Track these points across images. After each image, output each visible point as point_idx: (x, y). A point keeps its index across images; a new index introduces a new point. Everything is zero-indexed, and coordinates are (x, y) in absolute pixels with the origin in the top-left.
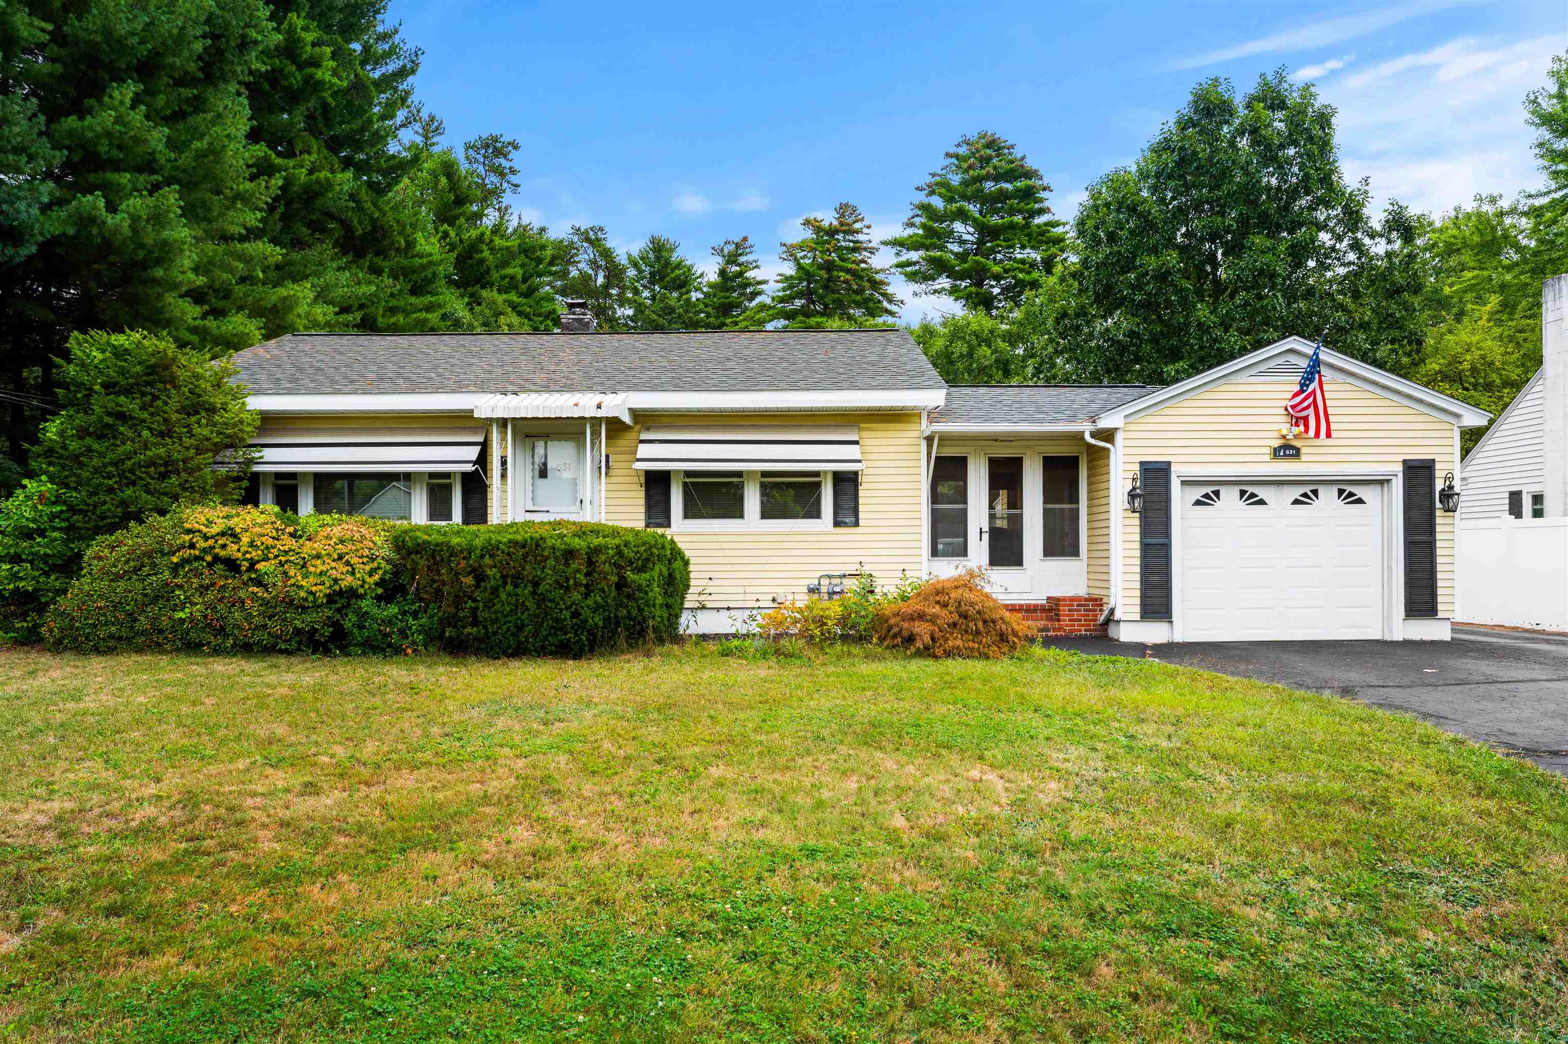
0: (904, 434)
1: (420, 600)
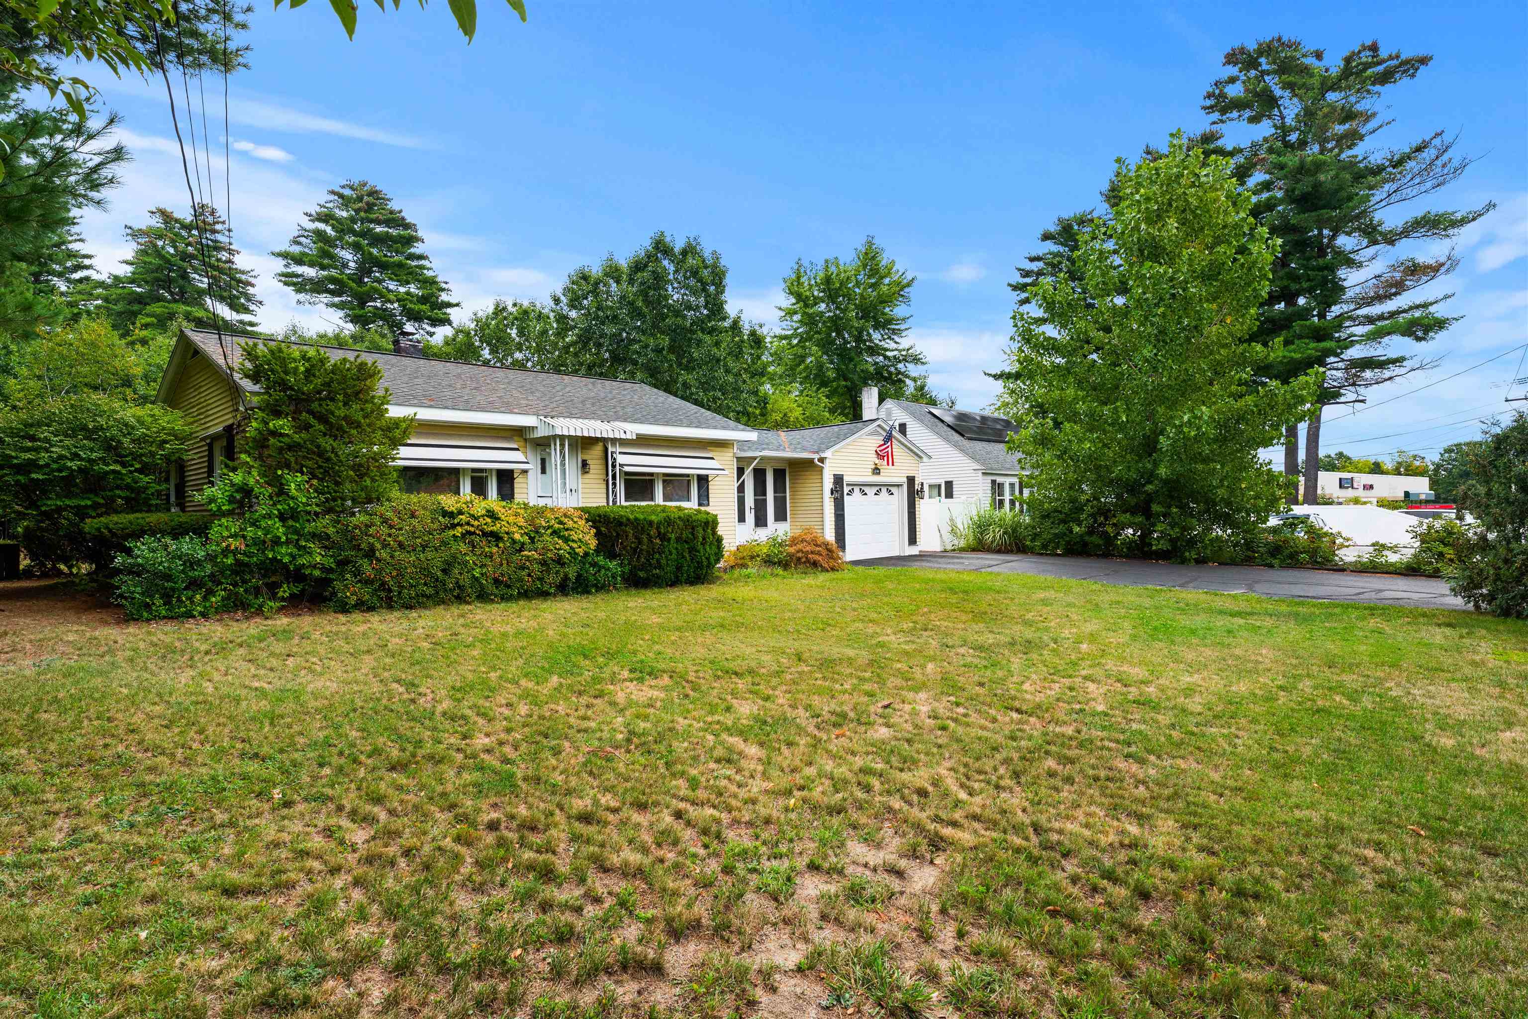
0: (727, 454)
1: (620, 555)
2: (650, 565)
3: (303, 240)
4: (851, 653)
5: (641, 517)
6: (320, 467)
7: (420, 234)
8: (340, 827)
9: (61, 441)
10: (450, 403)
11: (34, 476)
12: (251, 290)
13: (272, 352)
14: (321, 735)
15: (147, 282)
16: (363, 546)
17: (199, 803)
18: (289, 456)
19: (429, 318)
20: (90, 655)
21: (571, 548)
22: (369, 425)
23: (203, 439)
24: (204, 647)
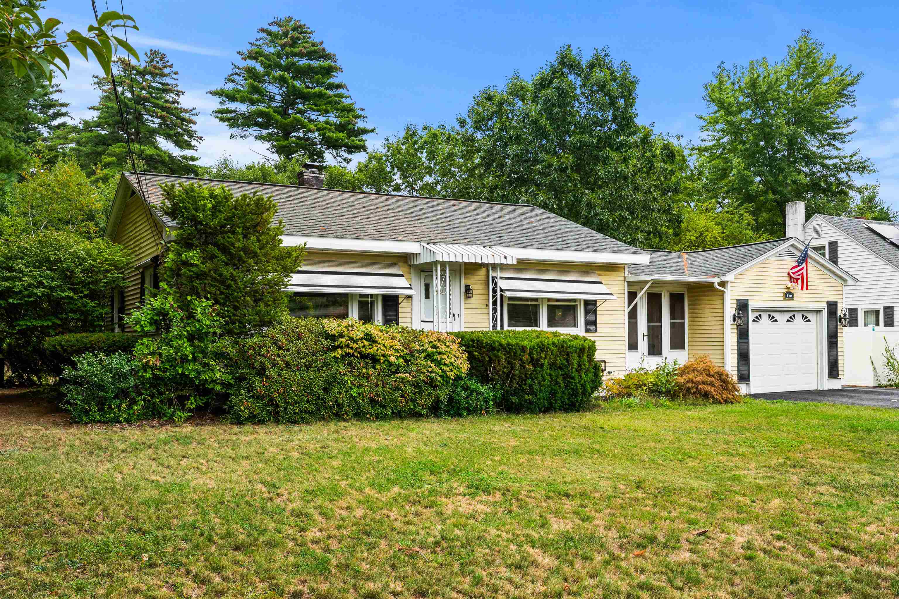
0: (616, 278)
1: (492, 380)
2: (523, 390)
3: (236, 77)
4: (695, 483)
5: (514, 342)
6: (221, 293)
7: (339, 64)
8: (182, 584)
9: (31, 271)
10: (339, 232)
11: (10, 300)
12: (193, 127)
13: (186, 191)
14: (191, 519)
15: (109, 125)
16: (256, 364)
17: (92, 560)
18: (196, 283)
19: (346, 146)
20: (40, 448)
21: (443, 371)
22: (265, 255)
23: (137, 269)
24: (122, 447)
